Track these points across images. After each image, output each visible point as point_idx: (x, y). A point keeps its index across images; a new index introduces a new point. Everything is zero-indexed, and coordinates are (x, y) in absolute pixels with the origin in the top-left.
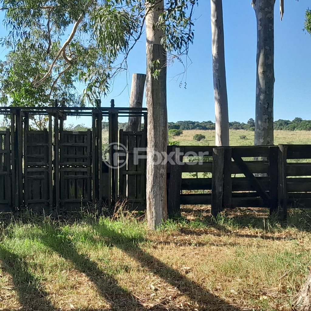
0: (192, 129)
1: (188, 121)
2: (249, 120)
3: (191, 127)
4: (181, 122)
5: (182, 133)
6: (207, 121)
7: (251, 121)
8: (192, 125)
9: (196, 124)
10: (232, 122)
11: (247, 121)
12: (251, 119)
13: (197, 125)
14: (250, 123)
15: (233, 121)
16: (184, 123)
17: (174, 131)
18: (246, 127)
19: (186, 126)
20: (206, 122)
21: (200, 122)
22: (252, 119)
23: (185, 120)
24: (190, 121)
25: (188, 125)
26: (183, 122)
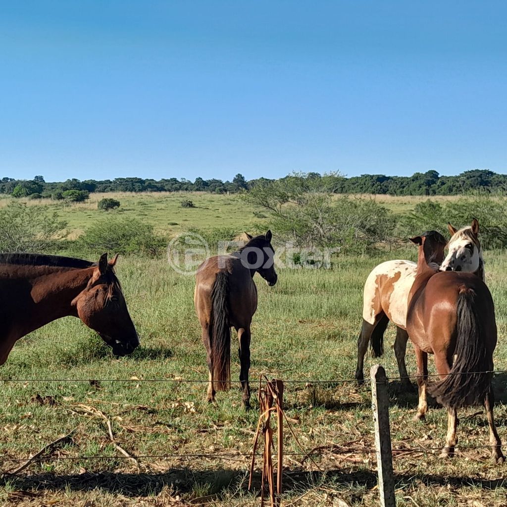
0: (141, 190)
1: (133, 178)
2: (235, 177)
3: (137, 189)
4: (121, 179)
5: (87, 197)
6: (169, 179)
7: (239, 178)
8: (139, 184)
9: (146, 184)
10: (210, 181)
11: (233, 179)
12: (239, 174)
13: (148, 185)
14: (237, 182)
15: (210, 179)
16: (126, 182)
17: (73, 194)
18: (231, 188)
19: (130, 186)
20: (166, 181)
21: (158, 180)
22: (241, 175)
23: (128, 177)
24: (136, 178)
25: (133, 185)
26: (124, 179)
